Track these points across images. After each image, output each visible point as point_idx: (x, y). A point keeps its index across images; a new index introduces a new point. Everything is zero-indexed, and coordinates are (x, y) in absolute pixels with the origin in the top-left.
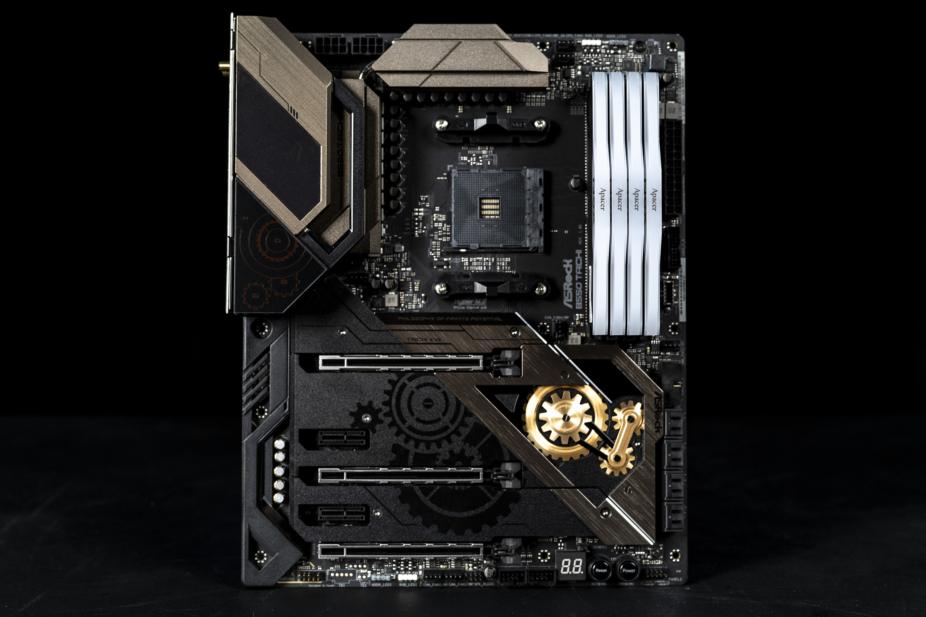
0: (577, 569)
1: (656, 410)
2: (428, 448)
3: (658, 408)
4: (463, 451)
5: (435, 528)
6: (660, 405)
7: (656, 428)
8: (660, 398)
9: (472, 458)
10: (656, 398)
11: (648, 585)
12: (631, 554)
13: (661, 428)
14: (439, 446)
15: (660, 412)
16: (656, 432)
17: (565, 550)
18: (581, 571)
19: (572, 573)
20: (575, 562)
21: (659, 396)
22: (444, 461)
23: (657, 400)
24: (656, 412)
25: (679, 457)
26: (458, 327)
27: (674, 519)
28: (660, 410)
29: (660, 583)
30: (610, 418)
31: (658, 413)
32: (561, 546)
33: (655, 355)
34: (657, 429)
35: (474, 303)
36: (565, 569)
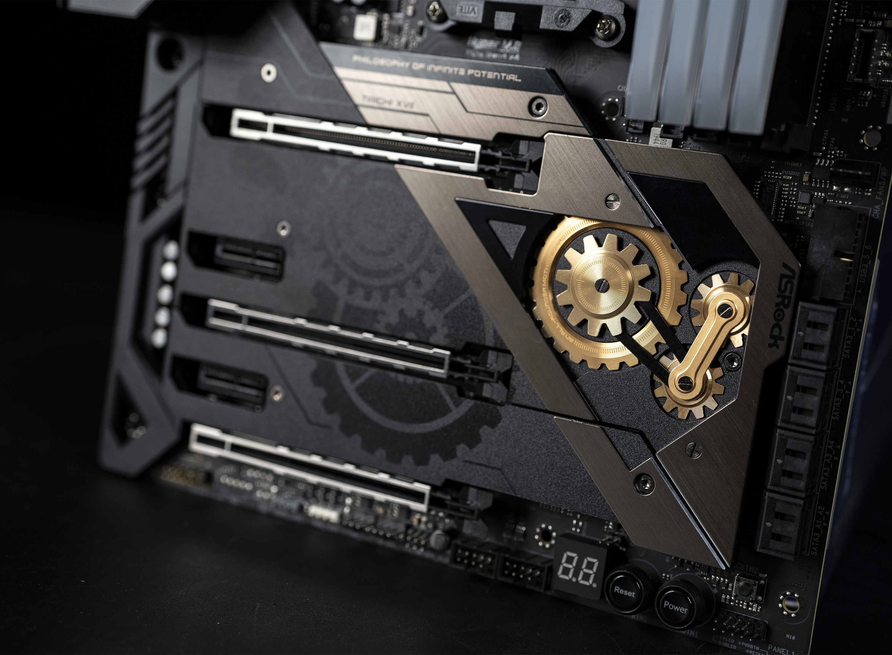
0: (586, 577)
1: (780, 300)
2: (368, 297)
3: (784, 298)
4: (421, 314)
5: (357, 439)
6: (787, 293)
7: (772, 337)
8: (790, 278)
9: (434, 329)
10: (783, 276)
11: (726, 645)
12: (703, 576)
13: (782, 339)
14: (385, 298)
15: (786, 307)
16: (770, 345)
17: (584, 535)
18: (593, 582)
19: (577, 581)
20: (585, 562)
21: (789, 273)
22: (388, 326)
23: (785, 280)
24: (777, 305)
25: (808, 406)
26: (443, 85)
27: (778, 530)
28: (786, 302)
29: (749, 649)
30: (689, 302)
31: (782, 307)
32: (577, 526)
33: (820, 190)
34: (772, 341)
35: (500, 46)
36: (566, 571)
